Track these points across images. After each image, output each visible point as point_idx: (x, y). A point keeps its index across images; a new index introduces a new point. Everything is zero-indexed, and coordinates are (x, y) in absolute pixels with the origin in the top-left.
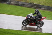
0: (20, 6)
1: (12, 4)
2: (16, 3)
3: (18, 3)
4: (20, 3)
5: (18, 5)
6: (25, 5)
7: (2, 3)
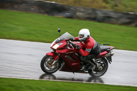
0: (99, 21)
1: (79, 18)
2: (89, 14)
3: (96, 14)
4: (100, 14)
5: (94, 19)
6: (111, 19)
7: (53, 15)
